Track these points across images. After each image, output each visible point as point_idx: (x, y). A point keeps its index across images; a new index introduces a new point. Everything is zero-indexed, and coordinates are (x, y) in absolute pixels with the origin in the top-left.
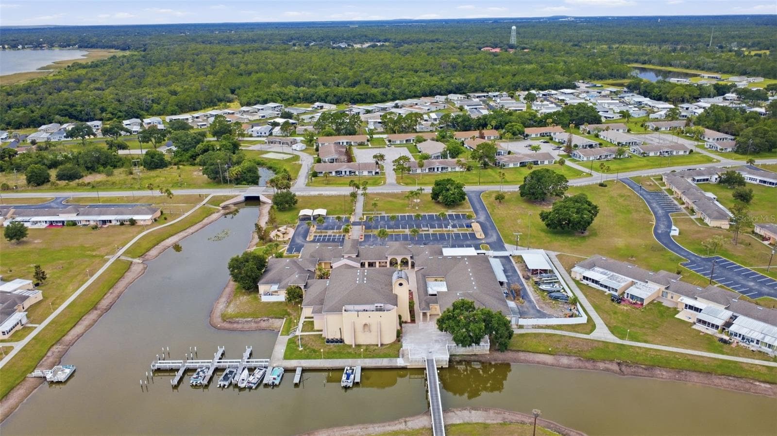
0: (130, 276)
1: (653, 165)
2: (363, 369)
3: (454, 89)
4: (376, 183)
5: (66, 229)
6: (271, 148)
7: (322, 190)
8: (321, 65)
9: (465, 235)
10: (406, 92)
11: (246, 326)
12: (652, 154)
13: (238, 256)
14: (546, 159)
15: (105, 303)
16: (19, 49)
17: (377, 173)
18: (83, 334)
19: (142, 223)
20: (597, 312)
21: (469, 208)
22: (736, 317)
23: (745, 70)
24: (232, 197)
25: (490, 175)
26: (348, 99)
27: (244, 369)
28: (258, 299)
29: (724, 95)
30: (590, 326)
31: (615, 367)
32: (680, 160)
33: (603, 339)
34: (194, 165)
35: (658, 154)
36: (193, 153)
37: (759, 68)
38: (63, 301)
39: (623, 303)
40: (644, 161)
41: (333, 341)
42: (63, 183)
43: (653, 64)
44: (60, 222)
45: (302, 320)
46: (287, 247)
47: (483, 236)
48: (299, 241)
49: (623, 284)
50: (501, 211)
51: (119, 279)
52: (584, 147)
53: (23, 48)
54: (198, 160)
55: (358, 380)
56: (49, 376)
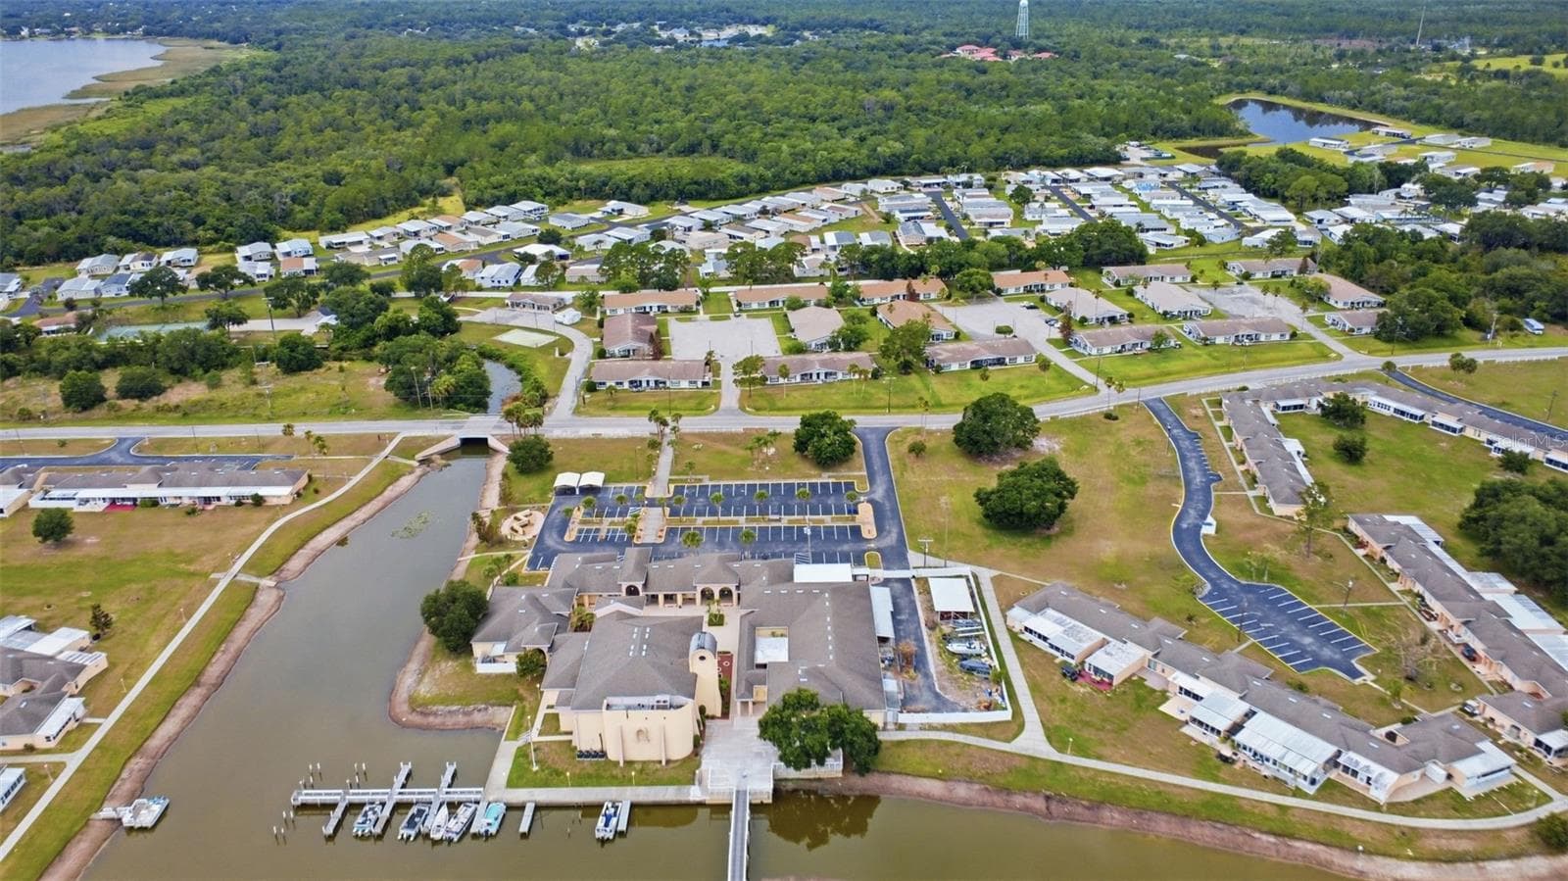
0: (255, 615)
1: (1216, 367)
2: (633, 806)
3: (882, 166)
4: (700, 408)
5: (140, 514)
6: (515, 317)
7: (599, 426)
8: (627, 101)
9: (842, 530)
10: (787, 175)
11: (450, 721)
12: (1220, 340)
13: (438, 591)
14: (1021, 354)
15: (214, 671)
16: (23, 38)
17: (705, 384)
18: (178, 734)
19: (275, 501)
20: (1033, 697)
21: (860, 469)
22: (1254, 713)
23: (1461, 118)
24: (439, 440)
25: (912, 389)
26: (673, 192)
27: (441, 805)
28: (470, 667)
29: (1399, 186)
30: (1017, 725)
31: (1039, 804)
32: (1271, 355)
33: (1030, 753)
34: (369, 359)
35: (1233, 339)
36: (368, 333)
37: (1486, 114)
38: (143, 671)
39: (1080, 680)
40: (1203, 357)
41: (588, 755)
42: (130, 404)
43: (1290, 95)
44: (129, 499)
45: (542, 711)
46: (529, 554)
47: (874, 534)
48: (551, 541)
49: (1086, 645)
50: (916, 477)
51: (235, 623)
52: (1100, 323)
53: (32, 35)
54: (377, 350)
55: (622, 827)
56: (127, 819)
